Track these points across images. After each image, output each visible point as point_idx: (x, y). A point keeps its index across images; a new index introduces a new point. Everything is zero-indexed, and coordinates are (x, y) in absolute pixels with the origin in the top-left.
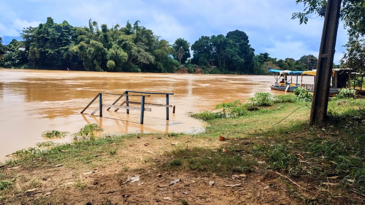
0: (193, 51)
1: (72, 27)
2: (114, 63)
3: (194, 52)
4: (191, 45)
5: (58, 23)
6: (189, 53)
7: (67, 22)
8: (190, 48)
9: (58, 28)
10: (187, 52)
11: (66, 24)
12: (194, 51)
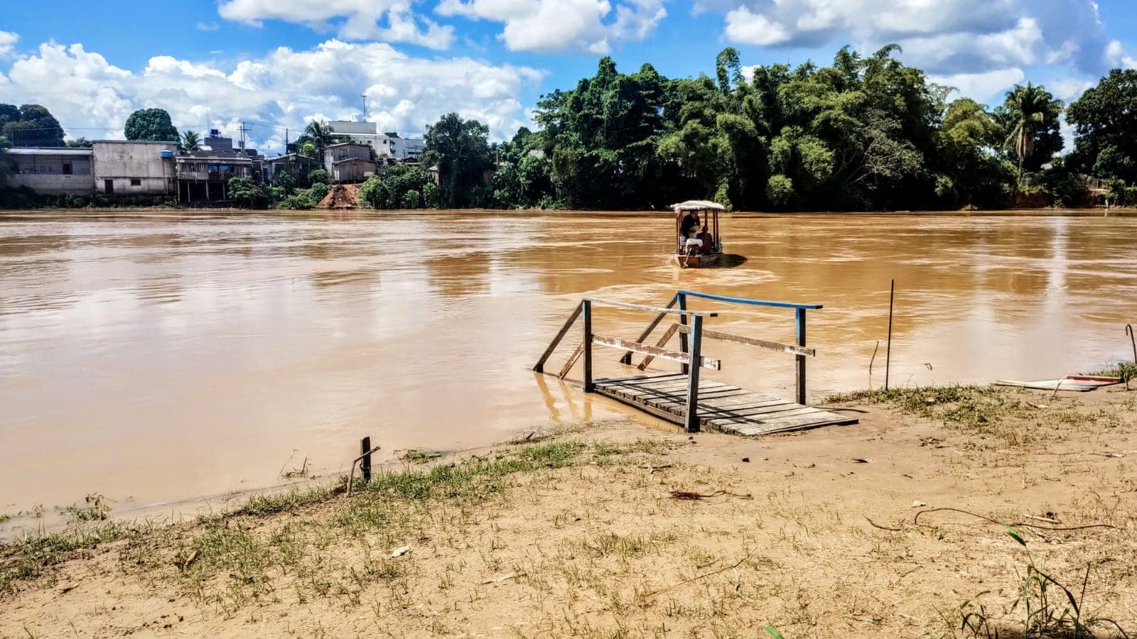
0: (1074, 127)
1: (667, 81)
2: (788, 184)
3: (1078, 131)
4: (1067, 106)
5: (628, 74)
6: (1056, 134)
7: (651, 68)
8: (1062, 117)
9: (629, 88)
10: (1051, 132)
11: (650, 74)
12: (1080, 126)
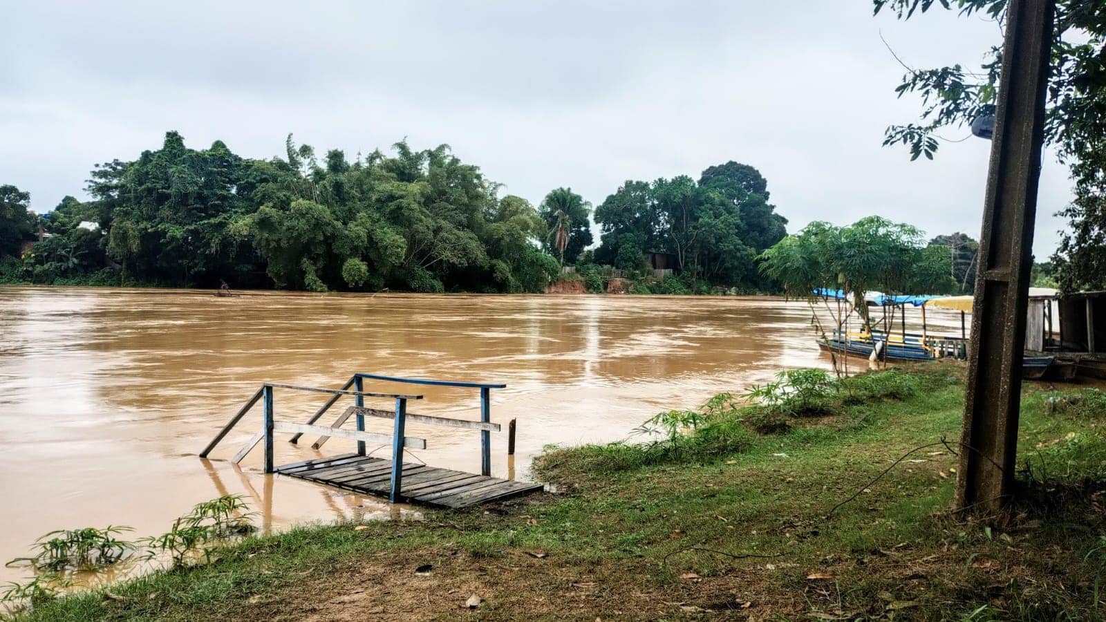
0: (600, 226)
1: (240, 159)
2: (364, 267)
3: (604, 230)
4: (594, 209)
5: (198, 148)
7: (224, 146)
8: (591, 217)
9: (198, 161)
10: (583, 229)
11: (222, 151)
12: (604, 225)
